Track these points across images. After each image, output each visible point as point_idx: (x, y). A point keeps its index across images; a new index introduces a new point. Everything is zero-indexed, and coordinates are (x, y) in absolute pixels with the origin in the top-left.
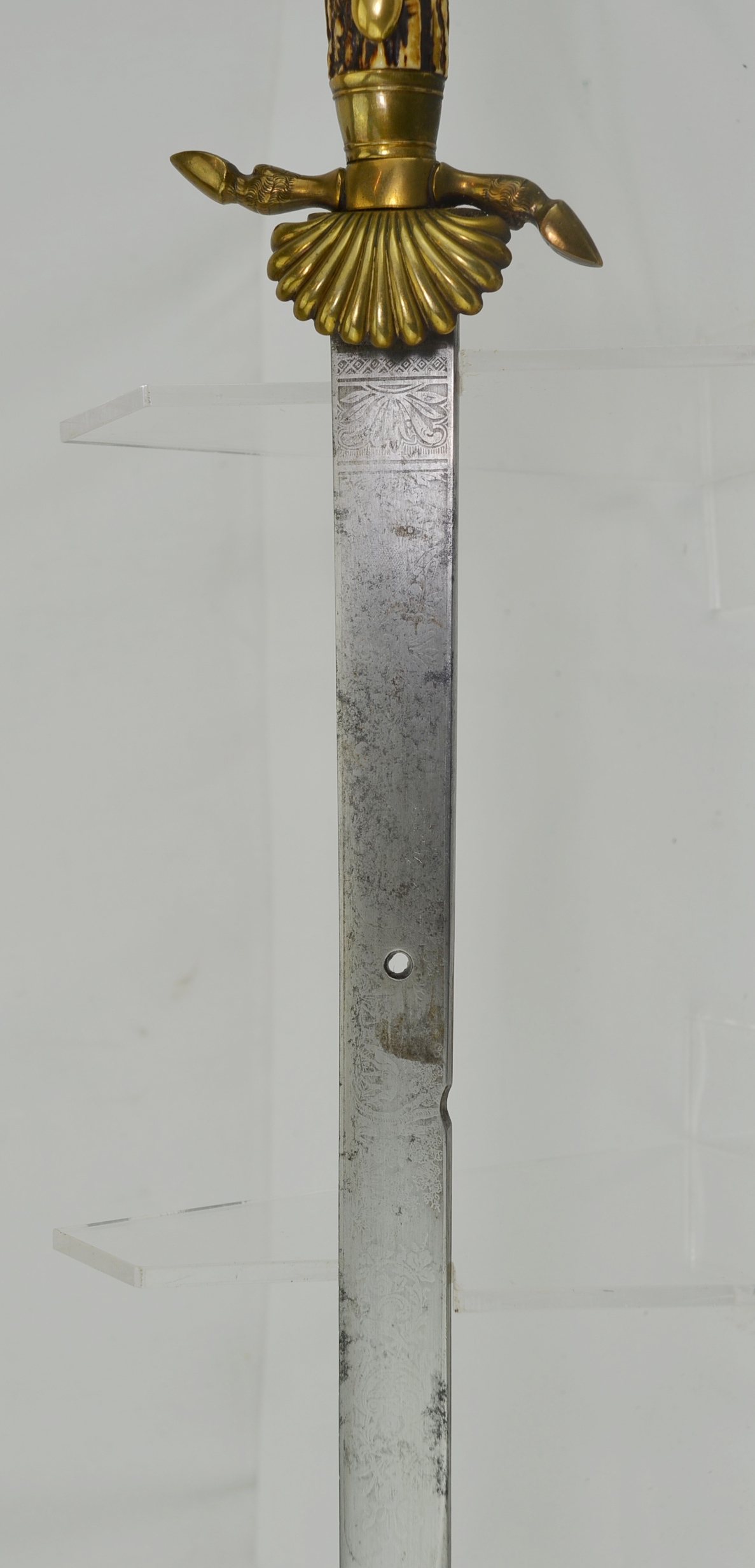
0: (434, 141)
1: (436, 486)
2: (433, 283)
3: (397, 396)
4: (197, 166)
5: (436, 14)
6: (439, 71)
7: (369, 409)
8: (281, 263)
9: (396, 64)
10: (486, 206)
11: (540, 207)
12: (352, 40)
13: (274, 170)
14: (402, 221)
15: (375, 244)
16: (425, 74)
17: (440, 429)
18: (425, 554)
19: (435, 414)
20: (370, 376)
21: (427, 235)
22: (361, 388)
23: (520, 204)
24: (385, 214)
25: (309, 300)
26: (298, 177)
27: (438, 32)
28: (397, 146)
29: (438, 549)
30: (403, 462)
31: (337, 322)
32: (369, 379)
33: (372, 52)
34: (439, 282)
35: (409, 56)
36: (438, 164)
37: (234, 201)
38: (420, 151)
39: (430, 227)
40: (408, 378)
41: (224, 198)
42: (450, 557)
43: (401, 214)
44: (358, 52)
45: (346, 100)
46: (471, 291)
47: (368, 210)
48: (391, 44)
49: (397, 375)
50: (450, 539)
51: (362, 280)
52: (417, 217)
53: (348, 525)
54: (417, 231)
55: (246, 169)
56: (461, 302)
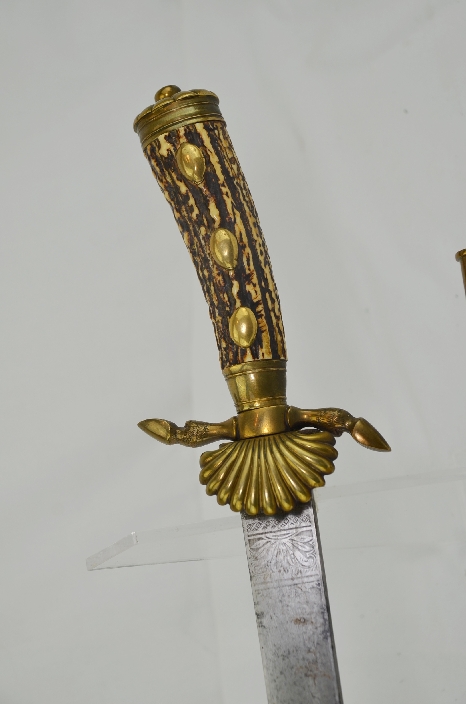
0: (285, 395)
1: (314, 591)
2: (295, 474)
3: (284, 541)
4: (153, 426)
5: (277, 329)
6: (282, 358)
7: (268, 550)
8: (207, 474)
9: (258, 358)
10: (319, 426)
11: (350, 423)
12: (232, 349)
13: (196, 423)
14: (272, 441)
15: (259, 457)
16: (275, 361)
17: (311, 557)
18: (314, 634)
19: (307, 548)
20: (266, 531)
21: (288, 448)
22: (262, 539)
23: (339, 423)
24: (262, 438)
25: (226, 493)
26: (211, 424)
27: (279, 338)
28: (265, 401)
29: (320, 630)
30: (292, 579)
31: (243, 504)
32: (266, 533)
33: (244, 353)
34: (298, 473)
35: (265, 353)
36: (289, 407)
37: (176, 442)
38: (278, 401)
39: (289, 444)
40: (288, 529)
41: (170, 442)
42: (328, 634)
43: (271, 437)
44: (236, 355)
45: (232, 380)
46: (317, 476)
47: (253, 438)
48: (254, 348)
49: (282, 528)
50: (327, 623)
51: (254, 478)
52: (280, 438)
53: (265, 621)
54: (282, 447)
55: (181, 424)
56: (312, 482)
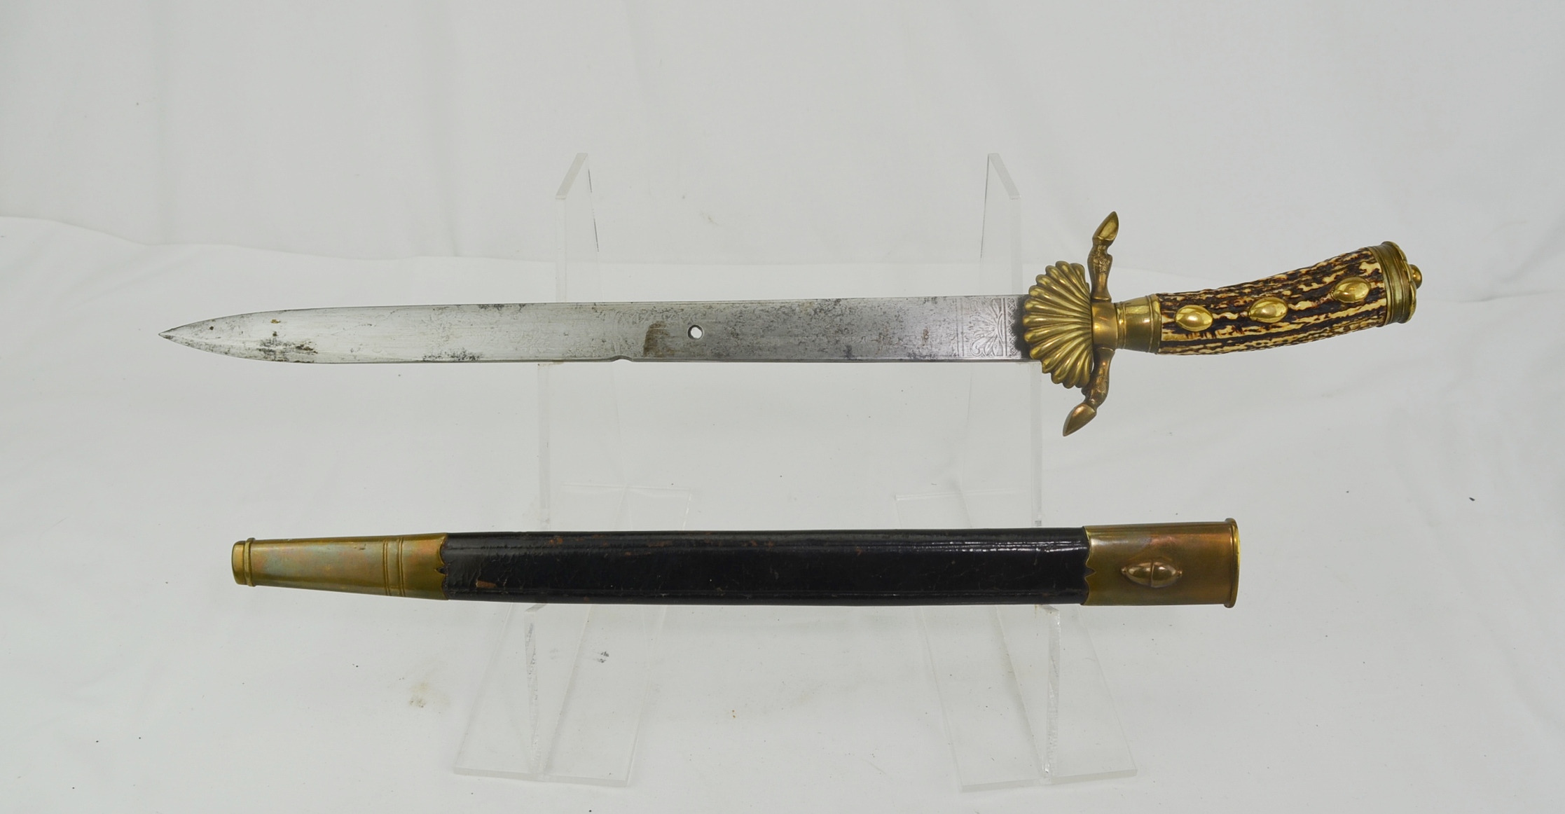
0: (1125, 348)
1: (950, 350)
2: (1056, 347)
3: (996, 330)
4: (1111, 225)
5: (1187, 349)
6: (1160, 350)
7: (989, 315)
8: (1065, 268)
9: (1164, 328)
10: (1094, 375)
11: (1093, 403)
12: (1175, 305)
13: (1110, 264)
14: (1086, 331)
15: (1075, 317)
16: (1159, 343)
17: (979, 352)
18: (914, 345)
19: (987, 350)
20: (1007, 315)
21: (1080, 344)
22: (1000, 311)
23: (1094, 393)
24: (1090, 322)
25: (1046, 283)
26: (1107, 277)
27: (1179, 350)
28: (1124, 330)
29: (917, 351)
30: (962, 333)
31: (1036, 297)
32: (1005, 315)
33: (1170, 316)
34: (1057, 350)
35: (1167, 335)
36: (1114, 350)
37: (1094, 244)
38: (1121, 341)
39: (1083, 346)
40: (1006, 335)
41: (1095, 239)
42: (912, 358)
43: (1090, 331)
44: (1169, 308)
45: (1146, 302)
46: (1052, 367)
47: (1092, 314)
48: (1173, 325)
49: (1007, 329)
50: (922, 358)
51: (1057, 310)
52: (1089, 339)
53: (929, 304)
54: (1081, 339)
55: (1110, 251)
56: (1047, 362)
